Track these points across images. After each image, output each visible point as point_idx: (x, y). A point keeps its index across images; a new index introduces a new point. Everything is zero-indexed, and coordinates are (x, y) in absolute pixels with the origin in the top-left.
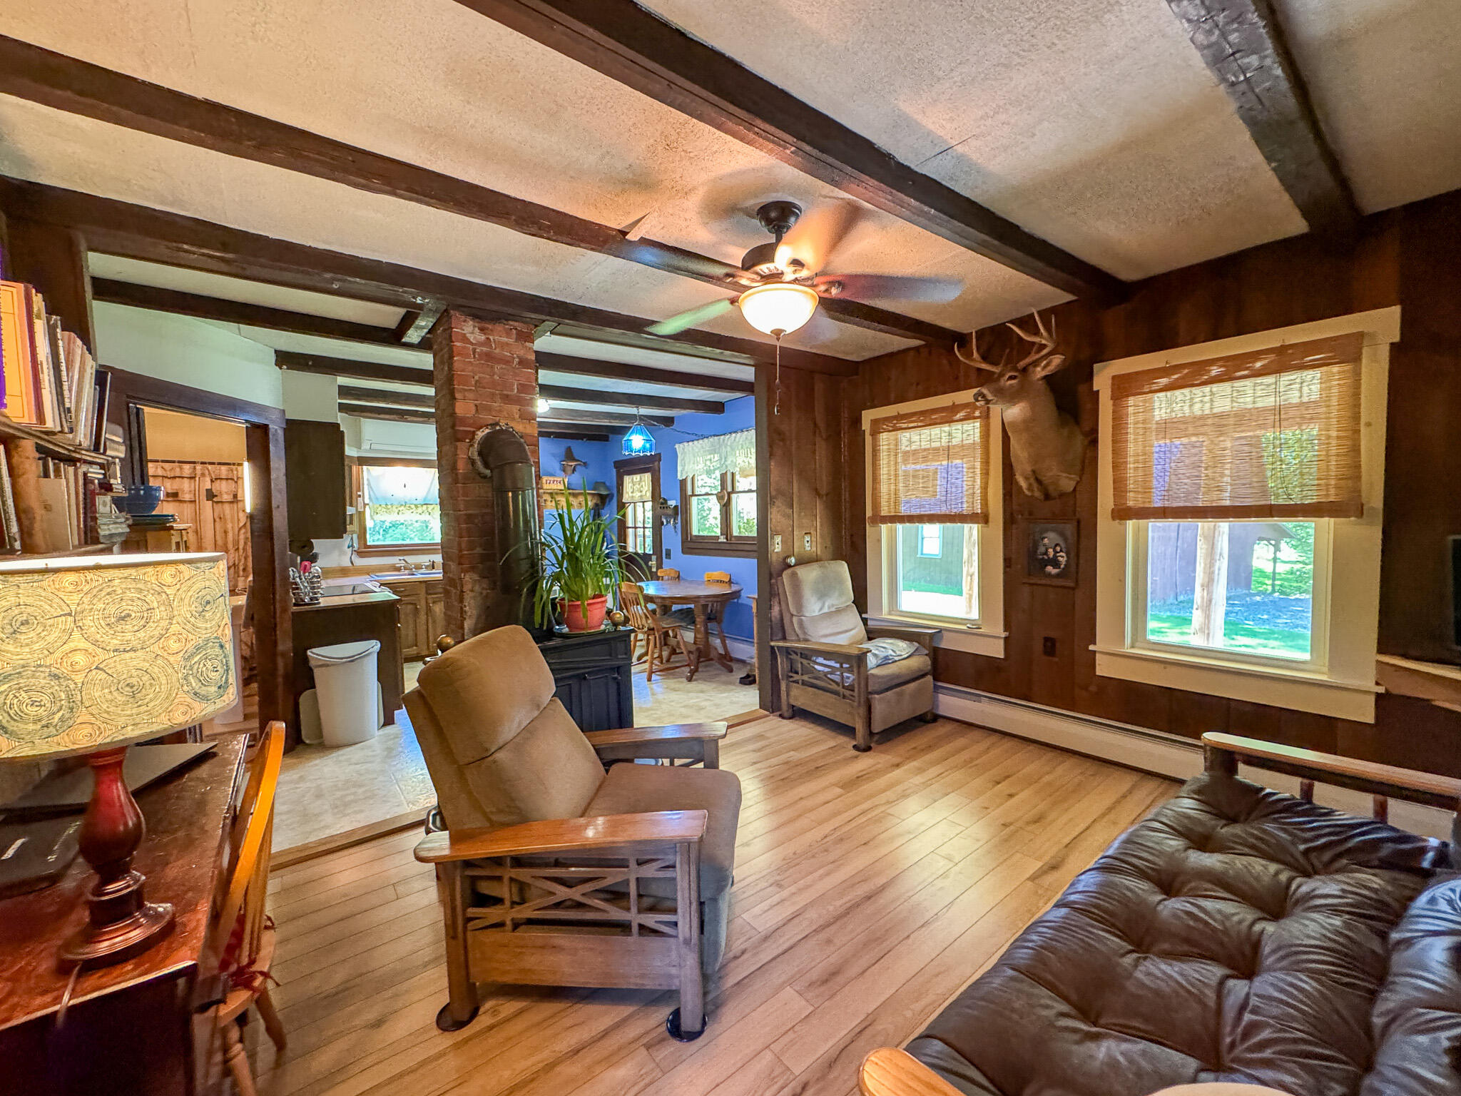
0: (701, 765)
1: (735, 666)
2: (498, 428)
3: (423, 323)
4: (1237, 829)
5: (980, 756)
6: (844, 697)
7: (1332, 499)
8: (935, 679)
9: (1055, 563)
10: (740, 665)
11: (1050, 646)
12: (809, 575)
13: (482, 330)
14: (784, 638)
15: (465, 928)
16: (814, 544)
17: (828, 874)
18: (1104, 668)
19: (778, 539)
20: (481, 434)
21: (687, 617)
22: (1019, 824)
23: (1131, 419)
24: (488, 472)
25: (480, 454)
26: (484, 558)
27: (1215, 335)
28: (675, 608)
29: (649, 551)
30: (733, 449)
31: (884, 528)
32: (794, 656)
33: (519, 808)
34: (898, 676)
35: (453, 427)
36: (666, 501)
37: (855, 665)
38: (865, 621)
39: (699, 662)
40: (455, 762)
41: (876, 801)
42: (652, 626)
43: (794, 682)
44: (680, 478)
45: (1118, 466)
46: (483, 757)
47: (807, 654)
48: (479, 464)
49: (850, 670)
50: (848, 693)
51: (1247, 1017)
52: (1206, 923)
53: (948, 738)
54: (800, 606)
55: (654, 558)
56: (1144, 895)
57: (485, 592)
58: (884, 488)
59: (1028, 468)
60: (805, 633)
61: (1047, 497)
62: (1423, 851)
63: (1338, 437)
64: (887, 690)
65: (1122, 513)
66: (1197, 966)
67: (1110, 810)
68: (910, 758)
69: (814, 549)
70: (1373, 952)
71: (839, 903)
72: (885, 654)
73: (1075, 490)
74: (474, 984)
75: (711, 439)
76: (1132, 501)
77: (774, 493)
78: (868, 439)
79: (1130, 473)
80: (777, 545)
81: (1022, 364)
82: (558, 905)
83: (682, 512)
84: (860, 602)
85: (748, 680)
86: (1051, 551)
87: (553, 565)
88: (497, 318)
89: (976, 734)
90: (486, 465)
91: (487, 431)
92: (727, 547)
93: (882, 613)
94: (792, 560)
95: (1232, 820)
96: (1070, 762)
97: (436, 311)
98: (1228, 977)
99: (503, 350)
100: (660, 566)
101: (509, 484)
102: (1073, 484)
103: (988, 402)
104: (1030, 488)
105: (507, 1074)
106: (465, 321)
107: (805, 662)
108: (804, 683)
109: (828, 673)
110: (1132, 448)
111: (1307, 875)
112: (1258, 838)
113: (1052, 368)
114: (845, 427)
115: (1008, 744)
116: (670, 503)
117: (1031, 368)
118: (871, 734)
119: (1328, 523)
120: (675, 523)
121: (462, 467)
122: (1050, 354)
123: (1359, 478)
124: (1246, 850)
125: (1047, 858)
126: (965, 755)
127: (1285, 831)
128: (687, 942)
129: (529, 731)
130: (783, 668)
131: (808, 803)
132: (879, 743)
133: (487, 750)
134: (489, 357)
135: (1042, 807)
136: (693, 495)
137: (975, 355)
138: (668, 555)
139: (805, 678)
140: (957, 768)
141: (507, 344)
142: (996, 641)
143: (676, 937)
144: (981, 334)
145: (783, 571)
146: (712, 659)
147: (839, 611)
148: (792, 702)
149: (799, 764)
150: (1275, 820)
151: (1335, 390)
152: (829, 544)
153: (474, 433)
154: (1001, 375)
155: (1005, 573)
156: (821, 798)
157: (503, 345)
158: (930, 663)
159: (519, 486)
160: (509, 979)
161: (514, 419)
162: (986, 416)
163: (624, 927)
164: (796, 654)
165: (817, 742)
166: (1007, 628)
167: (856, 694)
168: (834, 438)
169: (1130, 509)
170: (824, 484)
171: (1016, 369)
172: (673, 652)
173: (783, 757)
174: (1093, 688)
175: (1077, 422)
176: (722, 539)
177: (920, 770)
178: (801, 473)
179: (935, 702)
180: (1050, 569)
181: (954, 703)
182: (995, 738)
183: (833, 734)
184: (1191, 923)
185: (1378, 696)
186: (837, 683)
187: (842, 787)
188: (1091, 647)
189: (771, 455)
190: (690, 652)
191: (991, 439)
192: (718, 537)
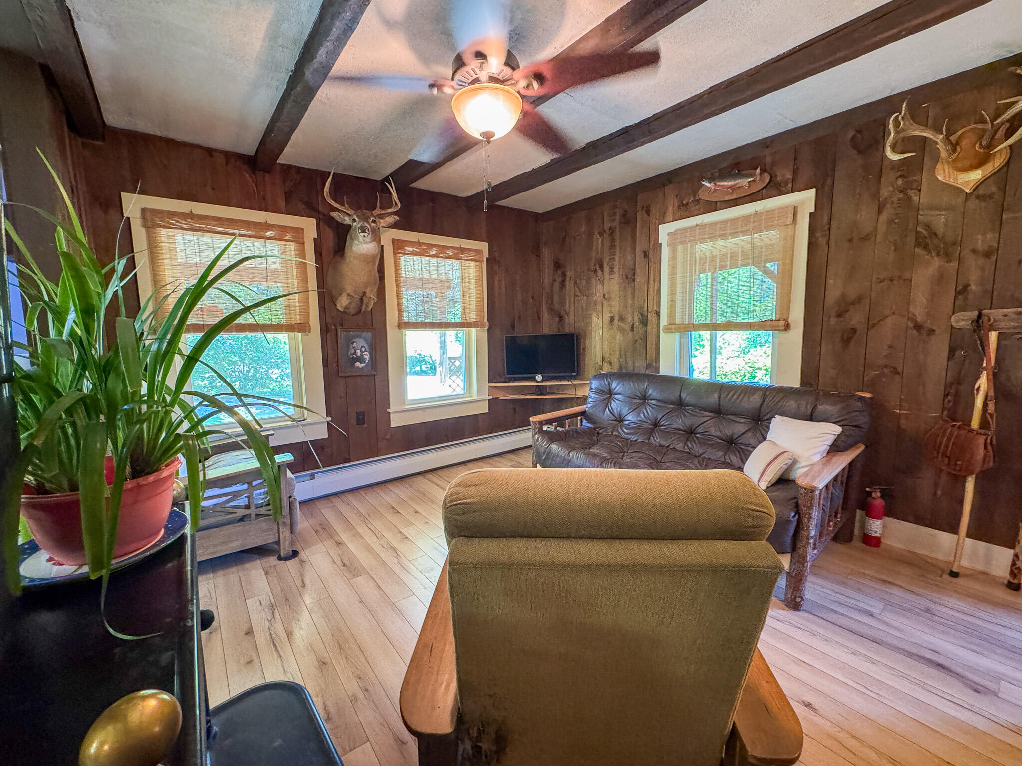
6: (258, 516)
9: (362, 360)
11: (361, 418)
23: (403, 268)
45: (399, 296)
50: (263, 510)
76: (409, 318)
81: (374, 214)
86: (358, 351)
123: (483, 311)
142: (322, 427)
155: (324, 370)
162: (302, 242)
166: (329, 414)
169: (406, 322)
174: (389, 436)
180: (357, 364)
185: (489, 400)
186: (244, 507)
188: (388, 411)
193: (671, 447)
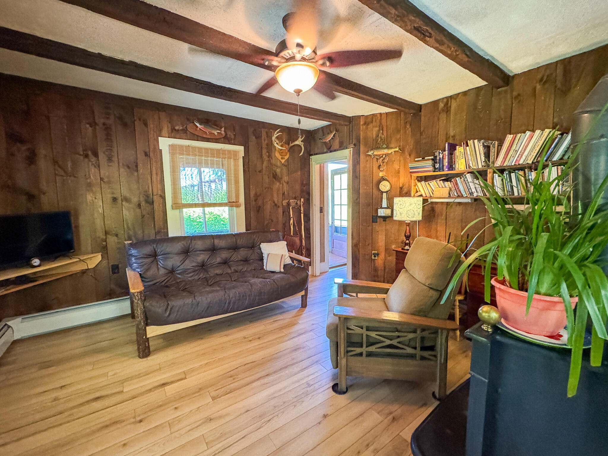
193: (224, 273)
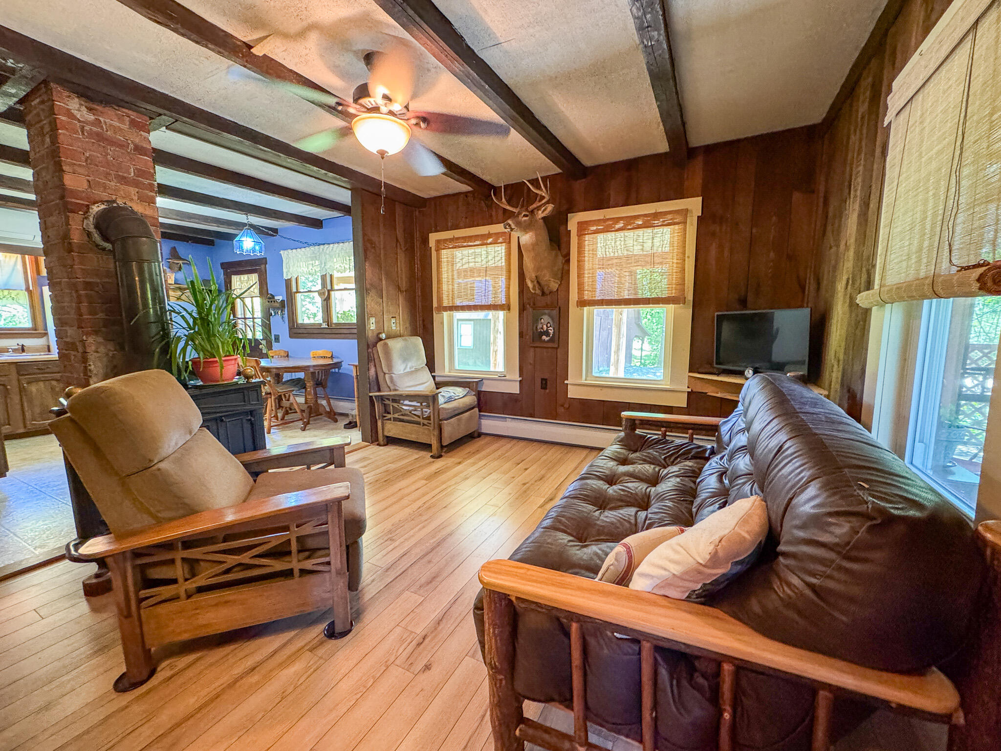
0: (332, 467)
1: (339, 418)
2: (115, 205)
3: (13, 91)
4: (638, 454)
5: (507, 452)
6: (424, 425)
7: (673, 295)
8: (480, 411)
9: (547, 334)
10: (343, 417)
11: (544, 383)
12: (396, 345)
13: (90, 109)
14: (379, 390)
15: (139, 608)
16: (398, 325)
17: (424, 527)
18: (573, 393)
19: (373, 320)
20: (96, 209)
21: (299, 384)
22: (532, 482)
23: (587, 248)
24: (108, 246)
25: (97, 226)
26: (106, 323)
27: (626, 204)
28: (287, 377)
29: (259, 336)
30: (331, 257)
31: (445, 314)
32: (387, 402)
33: (185, 504)
34: (458, 408)
35: (62, 197)
36: (273, 297)
37: (431, 404)
38: (434, 377)
39: (310, 417)
40: (117, 474)
41: (449, 483)
42: (269, 391)
43: (388, 420)
44: (285, 277)
45: (580, 276)
46: (147, 466)
47: (397, 399)
48: (96, 236)
49: (428, 406)
50: (426, 422)
51: (647, 522)
52: (628, 492)
53: (488, 444)
54: (390, 366)
55: (264, 342)
56: (601, 486)
57: (111, 354)
58: (445, 287)
59: (534, 275)
60: (394, 385)
61: (543, 294)
62: (706, 450)
63: (677, 263)
64: (451, 417)
65: (582, 303)
66: (625, 509)
67: (576, 468)
68: (465, 459)
69: (398, 329)
70: (691, 487)
71: (432, 541)
72: (449, 395)
73: (558, 290)
74: (150, 650)
75: (312, 248)
76: (587, 296)
77: (368, 286)
78: (434, 254)
79: (586, 280)
80: (372, 325)
81: (531, 208)
82: (228, 571)
83: (288, 305)
84: (431, 365)
85: (351, 425)
86: (545, 326)
87: (184, 328)
88: (108, 101)
89: (503, 442)
90: (106, 239)
91: (103, 207)
92: (329, 331)
93: (445, 371)
94: (383, 336)
95: (635, 451)
96: (555, 448)
97: (32, 79)
98: (638, 511)
99: (115, 133)
100: (270, 347)
101: (132, 253)
102: (557, 286)
103: (512, 230)
104: (534, 289)
105: (192, 700)
106: (69, 97)
107: (395, 405)
108: (395, 419)
109: (412, 410)
110: (587, 265)
111: (665, 468)
112: (645, 456)
113: (547, 212)
114: (417, 244)
115: (522, 444)
116: (276, 298)
117: (535, 211)
118: (442, 447)
119: (672, 307)
120: (283, 314)
121: (76, 237)
122: (548, 202)
123: (684, 284)
124: (641, 462)
125: (546, 496)
126: (499, 453)
127: (656, 452)
128: (338, 573)
129: (185, 449)
130: (379, 412)
131: (406, 491)
132: (446, 452)
133: (150, 461)
134: (100, 138)
135: (542, 472)
136: (298, 292)
137: (503, 200)
138: (277, 339)
139: (396, 416)
140: (495, 459)
141: (121, 129)
142: (514, 383)
143: (330, 571)
144: (506, 187)
145: (376, 343)
146: (321, 414)
147: (417, 370)
148: (386, 434)
149: (395, 471)
150: (652, 448)
151: (676, 238)
152: (408, 325)
153: (88, 207)
154: (519, 213)
155: (520, 341)
156: (414, 487)
157: (117, 130)
158: (476, 399)
159: (145, 258)
160: (186, 637)
161: (131, 200)
162: (509, 242)
163: (288, 574)
164: (388, 399)
165: (406, 457)
166: (521, 374)
167: (432, 422)
168: (410, 251)
169: (585, 300)
170: (404, 285)
171: (527, 210)
172: (287, 413)
173: (384, 468)
174: (566, 406)
175: (559, 249)
176: (324, 326)
177: (474, 464)
178: (387, 275)
179: (480, 425)
180: (544, 337)
181: (491, 424)
182: (515, 441)
183: (416, 451)
184: (622, 493)
185: (688, 392)
186: (419, 417)
187: (426, 480)
188: (566, 382)
189: (366, 258)
190: (303, 411)
191: (512, 257)
192: (321, 324)
